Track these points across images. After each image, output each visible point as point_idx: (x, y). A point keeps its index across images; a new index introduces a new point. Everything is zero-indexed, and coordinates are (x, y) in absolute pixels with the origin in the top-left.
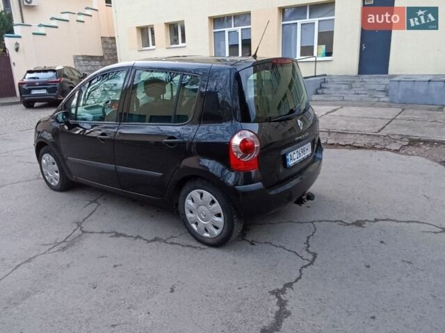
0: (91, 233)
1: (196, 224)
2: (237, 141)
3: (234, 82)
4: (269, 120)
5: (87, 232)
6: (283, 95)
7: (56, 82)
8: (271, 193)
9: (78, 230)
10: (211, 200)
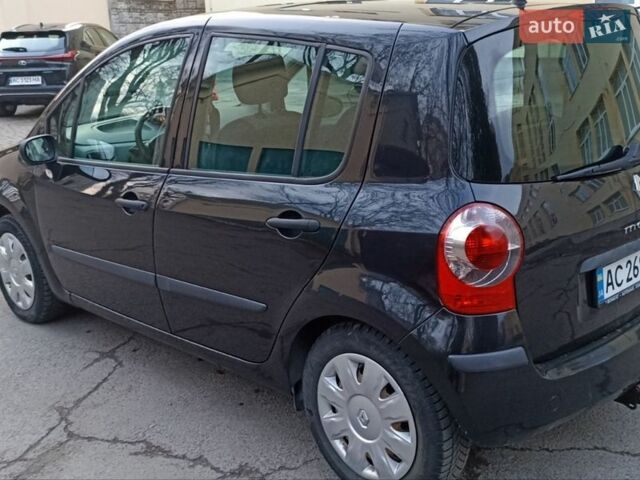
0: (89, 439)
1: (346, 440)
2: (458, 231)
3: (459, 69)
4: (554, 176)
5: (79, 437)
6: (593, 103)
7: (62, 59)
8: (547, 377)
9: (60, 428)
10: (383, 383)
